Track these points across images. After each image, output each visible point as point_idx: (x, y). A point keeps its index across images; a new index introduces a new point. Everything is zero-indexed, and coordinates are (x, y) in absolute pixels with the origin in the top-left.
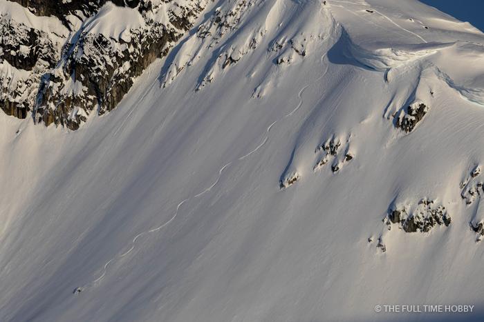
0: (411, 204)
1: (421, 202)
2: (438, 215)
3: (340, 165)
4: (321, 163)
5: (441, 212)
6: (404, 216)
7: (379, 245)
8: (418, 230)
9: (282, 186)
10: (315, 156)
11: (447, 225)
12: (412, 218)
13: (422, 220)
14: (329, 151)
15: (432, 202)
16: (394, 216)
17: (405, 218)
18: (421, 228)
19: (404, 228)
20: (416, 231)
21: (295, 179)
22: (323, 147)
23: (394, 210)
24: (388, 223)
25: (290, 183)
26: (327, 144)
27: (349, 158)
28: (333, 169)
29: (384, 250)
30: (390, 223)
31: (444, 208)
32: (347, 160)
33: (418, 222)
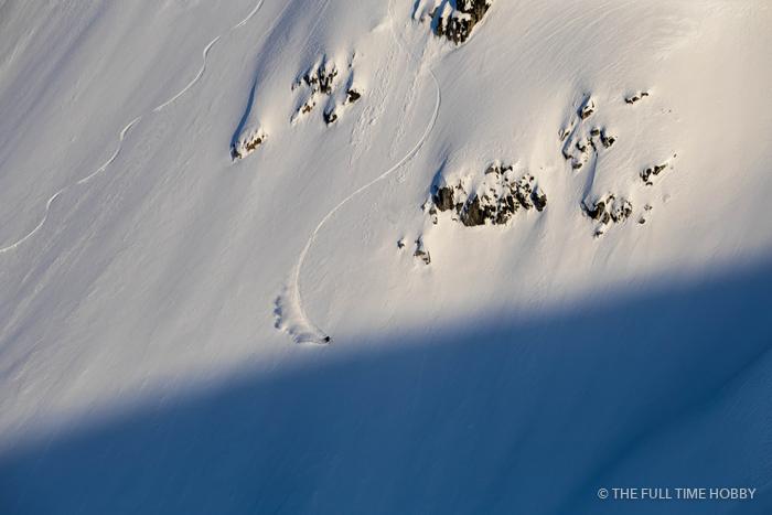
0: (472, 173)
1: (490, 170)
2: (522, 191)
3: (340, 111)
4: (303, 108)
5: (527, 186)
6: (460, 197)
7: (419, 253)
8: (488, 220)
9: (235, 154)
10: (291, 97)
11: (540, 210)
12: (476, 201)
13: (493, 202)
14: (317, 86)
15: (511, 168)
16: (442, 198)
17: (463, 200)
18: (492, 217)
19: (462, 219)
20: (483, 223)
21: (259, 141)
22: (306, 78)
23: (441, 187)
24: (432, 212)
25: (250, 147)
26: (313, 74)
27: (355, 96)
28: (327, 118)
29: (427, 260)
30: (435, 212)
31: (532, 178)
32: (351, 100)
33: (486, 207)
